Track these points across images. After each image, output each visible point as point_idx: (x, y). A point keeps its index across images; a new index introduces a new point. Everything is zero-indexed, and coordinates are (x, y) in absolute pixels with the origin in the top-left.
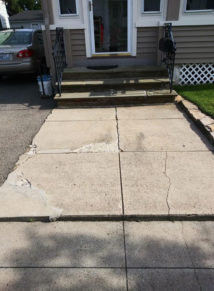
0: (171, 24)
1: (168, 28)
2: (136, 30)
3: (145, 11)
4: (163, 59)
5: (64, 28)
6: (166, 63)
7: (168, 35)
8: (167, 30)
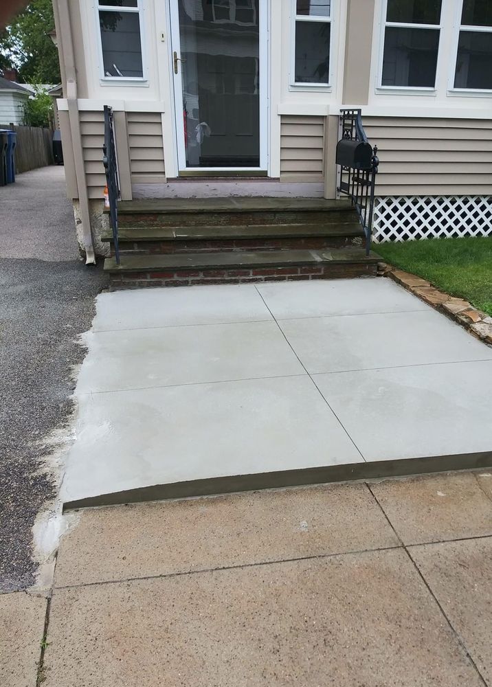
0: (359, 111)
1: (350, 119)
2: (279, 120)
3: (296, 81)
4: (339, 185)
5: (113, 109)
6: (348, 193)
7: (352, 135)
8: (349, 125)
